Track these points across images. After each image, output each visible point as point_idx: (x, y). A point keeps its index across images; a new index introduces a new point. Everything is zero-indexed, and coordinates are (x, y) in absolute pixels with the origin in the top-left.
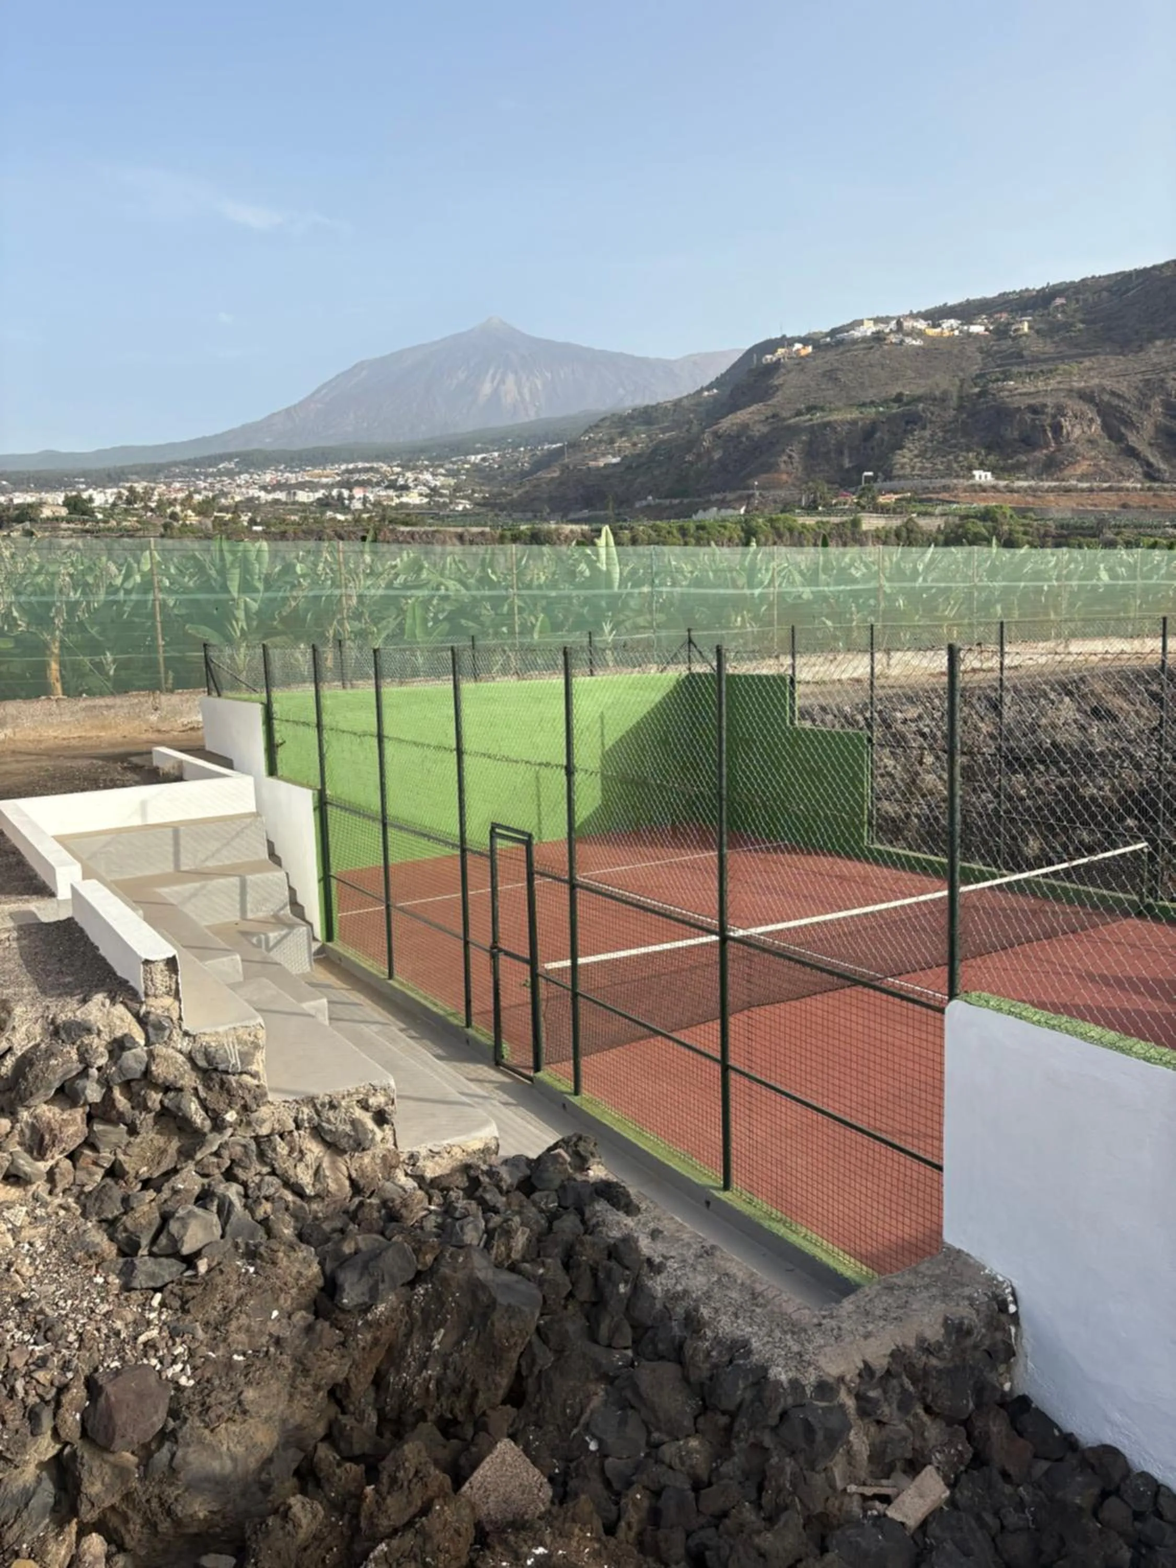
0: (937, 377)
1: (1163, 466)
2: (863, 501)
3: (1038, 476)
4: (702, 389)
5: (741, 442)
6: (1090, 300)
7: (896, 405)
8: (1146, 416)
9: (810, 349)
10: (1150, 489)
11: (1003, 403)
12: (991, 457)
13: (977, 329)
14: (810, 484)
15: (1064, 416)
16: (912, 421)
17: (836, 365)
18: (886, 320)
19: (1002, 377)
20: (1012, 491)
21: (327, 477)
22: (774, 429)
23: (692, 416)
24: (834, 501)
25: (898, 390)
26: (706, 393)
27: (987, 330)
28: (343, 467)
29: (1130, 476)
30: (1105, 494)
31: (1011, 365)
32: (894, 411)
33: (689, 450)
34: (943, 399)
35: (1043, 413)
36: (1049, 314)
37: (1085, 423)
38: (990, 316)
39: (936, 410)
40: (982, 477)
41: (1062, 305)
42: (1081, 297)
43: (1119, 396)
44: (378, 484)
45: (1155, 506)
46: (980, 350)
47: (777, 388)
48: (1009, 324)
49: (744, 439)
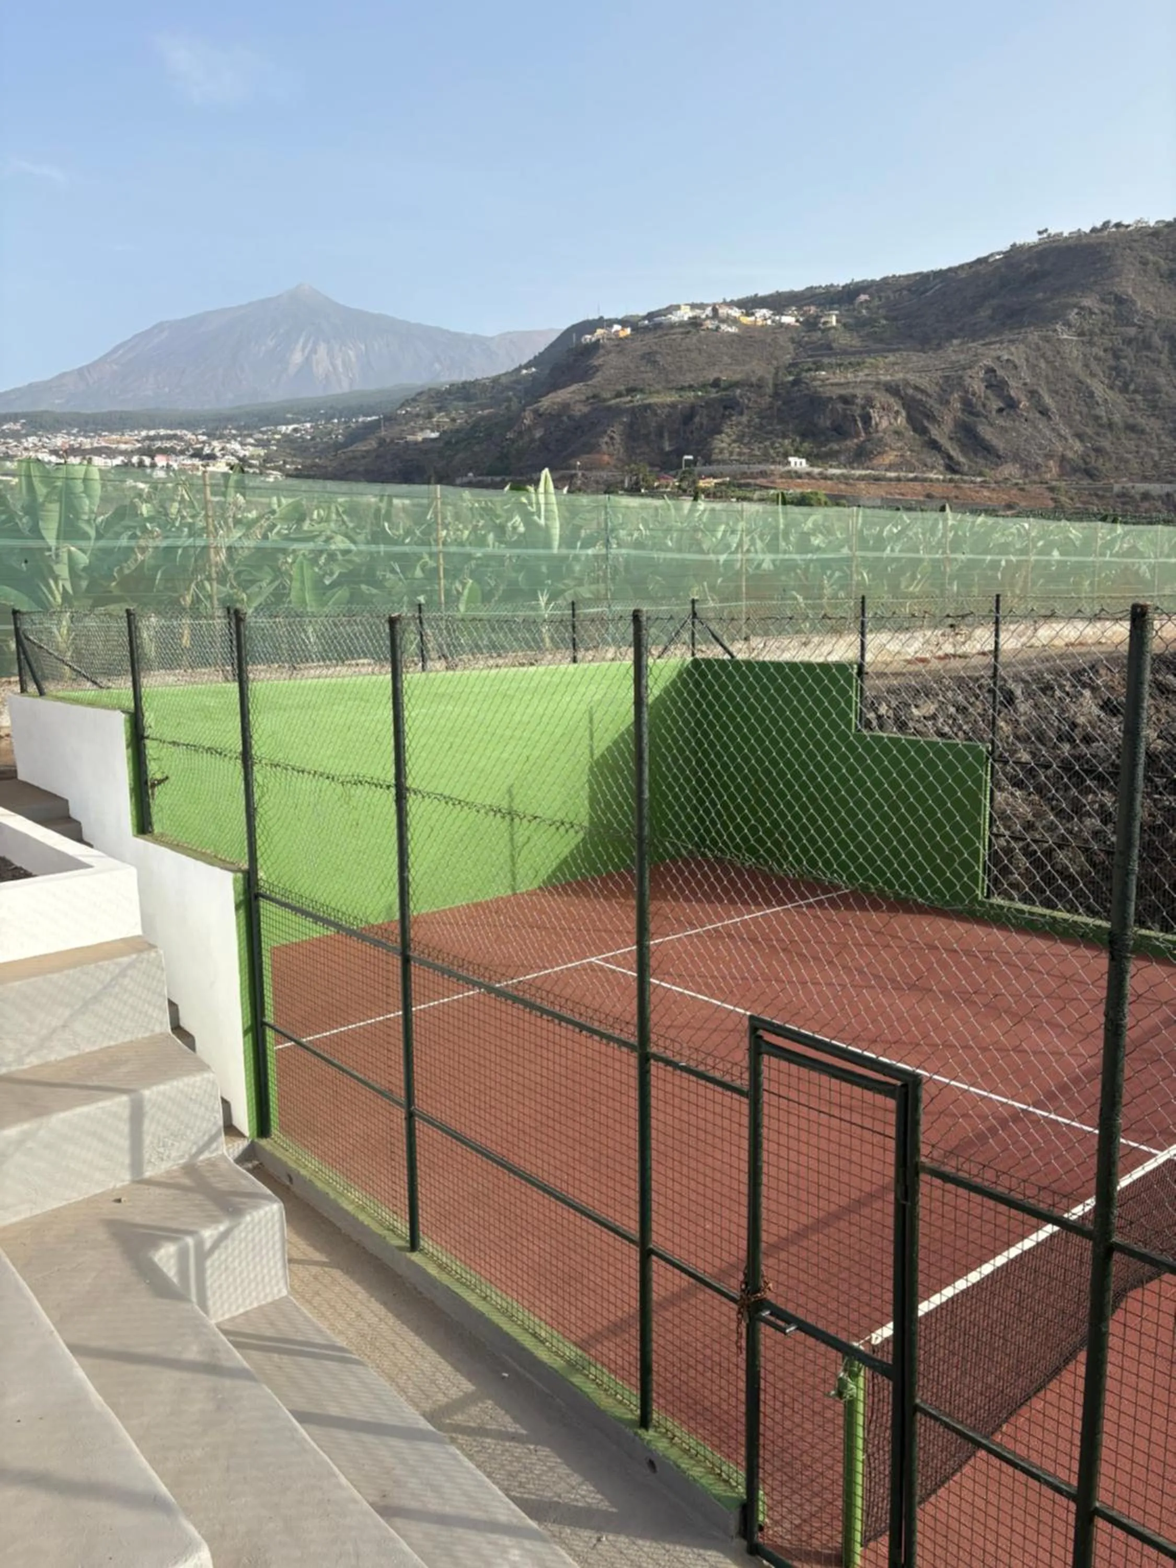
0: (755, 363)
1: (962, 459)
2: (685, 485)
3: (850, 464)
4: (521, 368)
5: (562, 422)
6: (892, 298)
7: (714, 390)
8: (946, 411)
9: (628, 331)
10: (951, 481)
11: (816, 392)
12: (806, 445)
13: (788, 320)
14: (633, 466)
15: (873, 407)
16: (730, 406)
17: (655, 348)
18: (702, 306)
19: (813, 367)
20: (826, 478)
21: (126, 443)
22: (595, 409)
23: (511, 393)
24: (656, 484)
25: (716, 375)
26: (524, 372)
27: (797, 321)
28: (144, 433)
29: (933, 468)
30: (911, 484)
31: (822, 355)
32: (713, 396)
33: (509, 428)
34: (759, 386)
35: (853, 403)
36: (854, 310)
37: (892, 415)
38: (799, 308)
39: (753, 396)
40: (797, 463)
41: (866, 301)
42: (882, 294)
43: (923, 391)
44: (182, 452)
45: (957, 497)
46: (792, 340)
47: (597, 369)
48: (818, 317)
49: (565, 418)
